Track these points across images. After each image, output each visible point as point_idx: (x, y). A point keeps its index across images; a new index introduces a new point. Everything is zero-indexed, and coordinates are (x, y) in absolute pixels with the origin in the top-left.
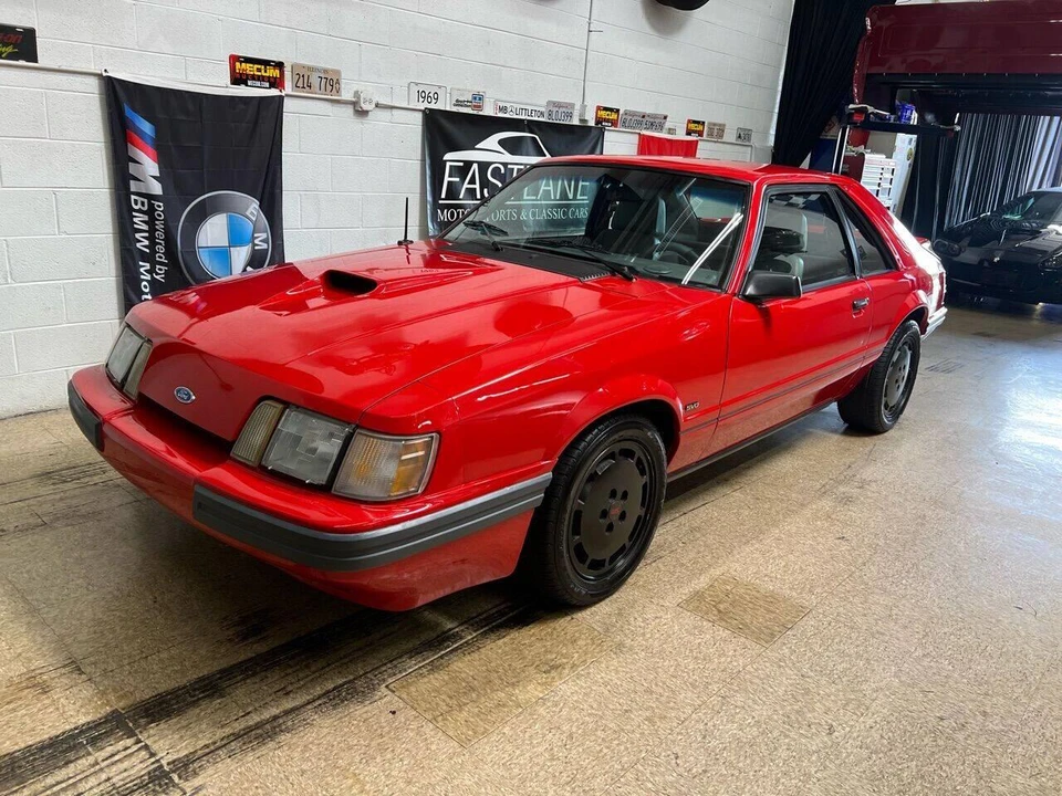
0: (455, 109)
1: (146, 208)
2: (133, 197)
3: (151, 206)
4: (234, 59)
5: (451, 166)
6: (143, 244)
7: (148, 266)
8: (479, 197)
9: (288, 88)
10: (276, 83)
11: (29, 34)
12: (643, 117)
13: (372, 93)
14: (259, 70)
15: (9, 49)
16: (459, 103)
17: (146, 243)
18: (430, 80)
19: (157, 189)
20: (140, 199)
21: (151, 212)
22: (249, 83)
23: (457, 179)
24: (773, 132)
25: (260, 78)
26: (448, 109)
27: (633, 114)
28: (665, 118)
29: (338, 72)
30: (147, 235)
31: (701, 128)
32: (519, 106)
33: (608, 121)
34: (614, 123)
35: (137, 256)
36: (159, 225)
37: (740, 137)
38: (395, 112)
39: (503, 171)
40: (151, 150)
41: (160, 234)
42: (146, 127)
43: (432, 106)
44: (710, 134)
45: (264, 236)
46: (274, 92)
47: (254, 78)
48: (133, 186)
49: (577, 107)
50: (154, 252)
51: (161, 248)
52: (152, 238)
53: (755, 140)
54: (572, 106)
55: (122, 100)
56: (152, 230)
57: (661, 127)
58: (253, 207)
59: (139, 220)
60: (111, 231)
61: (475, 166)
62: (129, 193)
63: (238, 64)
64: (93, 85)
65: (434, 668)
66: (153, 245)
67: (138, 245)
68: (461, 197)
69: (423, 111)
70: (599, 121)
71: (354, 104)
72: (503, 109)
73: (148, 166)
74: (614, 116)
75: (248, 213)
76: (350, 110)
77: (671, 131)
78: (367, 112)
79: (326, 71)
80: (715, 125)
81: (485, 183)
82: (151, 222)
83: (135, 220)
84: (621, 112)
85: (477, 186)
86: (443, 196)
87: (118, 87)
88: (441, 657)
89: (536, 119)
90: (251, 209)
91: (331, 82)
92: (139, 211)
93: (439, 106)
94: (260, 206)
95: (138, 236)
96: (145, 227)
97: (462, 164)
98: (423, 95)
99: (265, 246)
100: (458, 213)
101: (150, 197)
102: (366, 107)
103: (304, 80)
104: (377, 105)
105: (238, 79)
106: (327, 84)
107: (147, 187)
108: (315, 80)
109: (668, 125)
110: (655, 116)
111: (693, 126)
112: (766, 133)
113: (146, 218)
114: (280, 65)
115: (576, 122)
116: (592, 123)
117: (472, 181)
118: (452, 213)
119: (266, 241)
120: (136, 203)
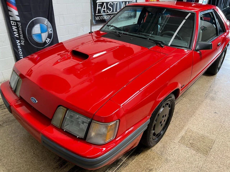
1: (15, 25)
2: (11, 22)
3: (17, 24)
5: (98, 4)
6: (16, 35)
7: (19, 41)
8: (106, 12)
17: (17, 34)
19: (18, 19)
20: (13, 22)
21: (17, 25)
23: (100, 8)
30: (17, 32)
35: (15, 38)
36: (20, 29)
39: (112, 4)
40: (14, 7)
41: (21, 32)
42: (13, 0)
45: (51, 29)
48: (11, 18)
50: (20, 37)
51: (22, 36)
52: (19, 33)
59: (14, 28)
60: (7, 32)
61: (105, 3)
62: (10, 21)
66: (19, 35)
67: (15, 35)
68: (102, 13)
73: (15, 12)
75: (45, 23)
81: (108, 8)
82: (18, 28)
83: (13, 28)
85: (106, 9)
86: (97, 13)
88: (118, 169)
92: (14, 26)
94: (48, 21)
95: (15, 33)
96: (16, 30)
97: (101, 3)
100: (101, 17)
101: (16, 21)
107: (15, 18)
113: (16, 27)
117: (104, 8)
118: (99, 17)
119: (51, 31)
120: (13, 23)
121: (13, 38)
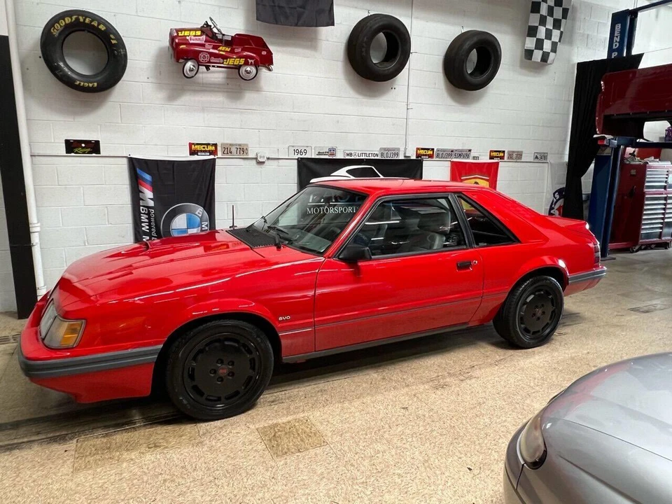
0: (318, 157)
2: (141, 208)
3: (149, 211)
4: (191, 145)
6: (145, 228)
7: (148, 238)
8: (334, 201)
9: (220, 154)
10: (214, 153)
11: (97, 143)
12: (452, 151)
13: (265, 153)
14: (204, 148)
15: (89, 150)
16: (319, 153)
17: (148, 227)
18: (300, 144)
19: (151, 203)
20: (144, 208)
21: (149, 214)
22: (199, 154)
24: (567, 152)
25: (205, 151)
26: (313, 157)
27: (444, 150)
28: (470, 151)
29: (247, 145)
31: (501, 154)
32: (360, 152)
33: (426, 155)
34: (431, 156)
35: (142, 233)
36: (153, 220)
37: (537, 157)
38: (280, 161)
40: (149, 187)
41: (153, 224)
42: (148, 177)
43: (303, 156)
44: (510, 156)
45: (207, 223)
46: (212, 157)
47: (201, 151)
48: (141, 203)
49: (402, 149)
50: (151, 231)
51: (154, 230)
52: (150, 225)
53: (550, 159)
54: (399, 149)
55: (136, 166)
56: (150, 222)
57: (468, 156)
58: (200, 211)
59: (144, 218)
60: (131, 223)
62: (139, 206)
63: (193, 146)
64: (125, 161)
65: (107, 435)
66: (150, 229)
67: (143, 229)
68: (322, 201)
69: (298, 159)
70: (418, 156)
71: (256, 159)
72: (351, 154)
73: (148, 194)
74: (430, 152)
75: (197, 213)
76: (254, 162)
77: (474, 158)
78: (263, 162)
79: (240, 145)
80: (513, 152)
82: (149, 218)
84: (435, 150)
86: (311, 201)
87: (134, 161)
89: (373, 158)
90: (198, 211)
91: (242, 150)
92: (144, 214)
93: (308, 156)
95: (143, 224)
96: (147, 221)
98: (297, 151)
99: (206, 228)
100: (320, 210)
101: (148, 207)
102: (261, 160)
103: (227, 150)
104: (268, 159)
105: (193, 153)
106: (241, 151)
107: (147, 203)
108: (234, 150)
109: (473, 154)
110: (462, 151)
111: (495, 154)
112: (562, 154)
113: (147, 217)
114: (215, 145)
115: (401, 157)
116: (414, 157)
118: (316, 210)
119: (207, 226)
120: (143, 210)
121: (139, 232)
